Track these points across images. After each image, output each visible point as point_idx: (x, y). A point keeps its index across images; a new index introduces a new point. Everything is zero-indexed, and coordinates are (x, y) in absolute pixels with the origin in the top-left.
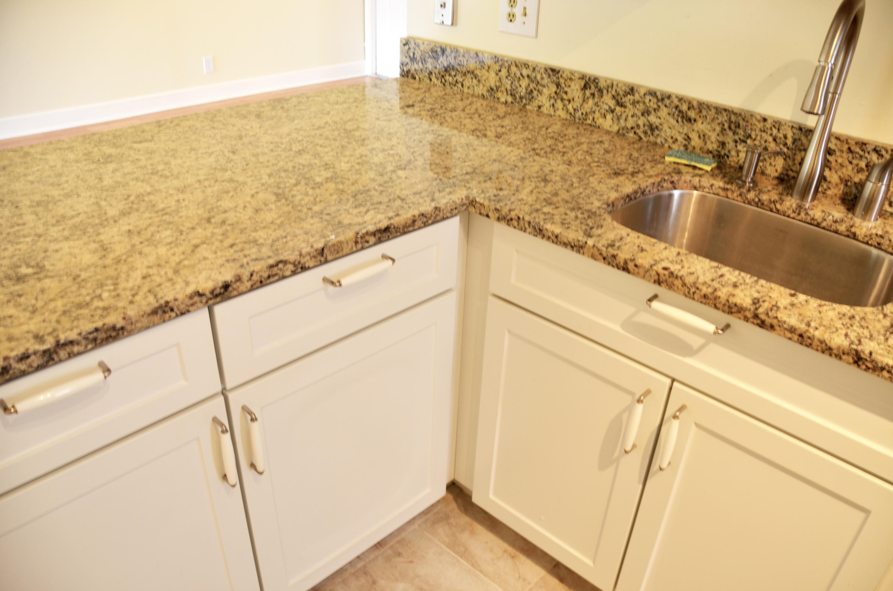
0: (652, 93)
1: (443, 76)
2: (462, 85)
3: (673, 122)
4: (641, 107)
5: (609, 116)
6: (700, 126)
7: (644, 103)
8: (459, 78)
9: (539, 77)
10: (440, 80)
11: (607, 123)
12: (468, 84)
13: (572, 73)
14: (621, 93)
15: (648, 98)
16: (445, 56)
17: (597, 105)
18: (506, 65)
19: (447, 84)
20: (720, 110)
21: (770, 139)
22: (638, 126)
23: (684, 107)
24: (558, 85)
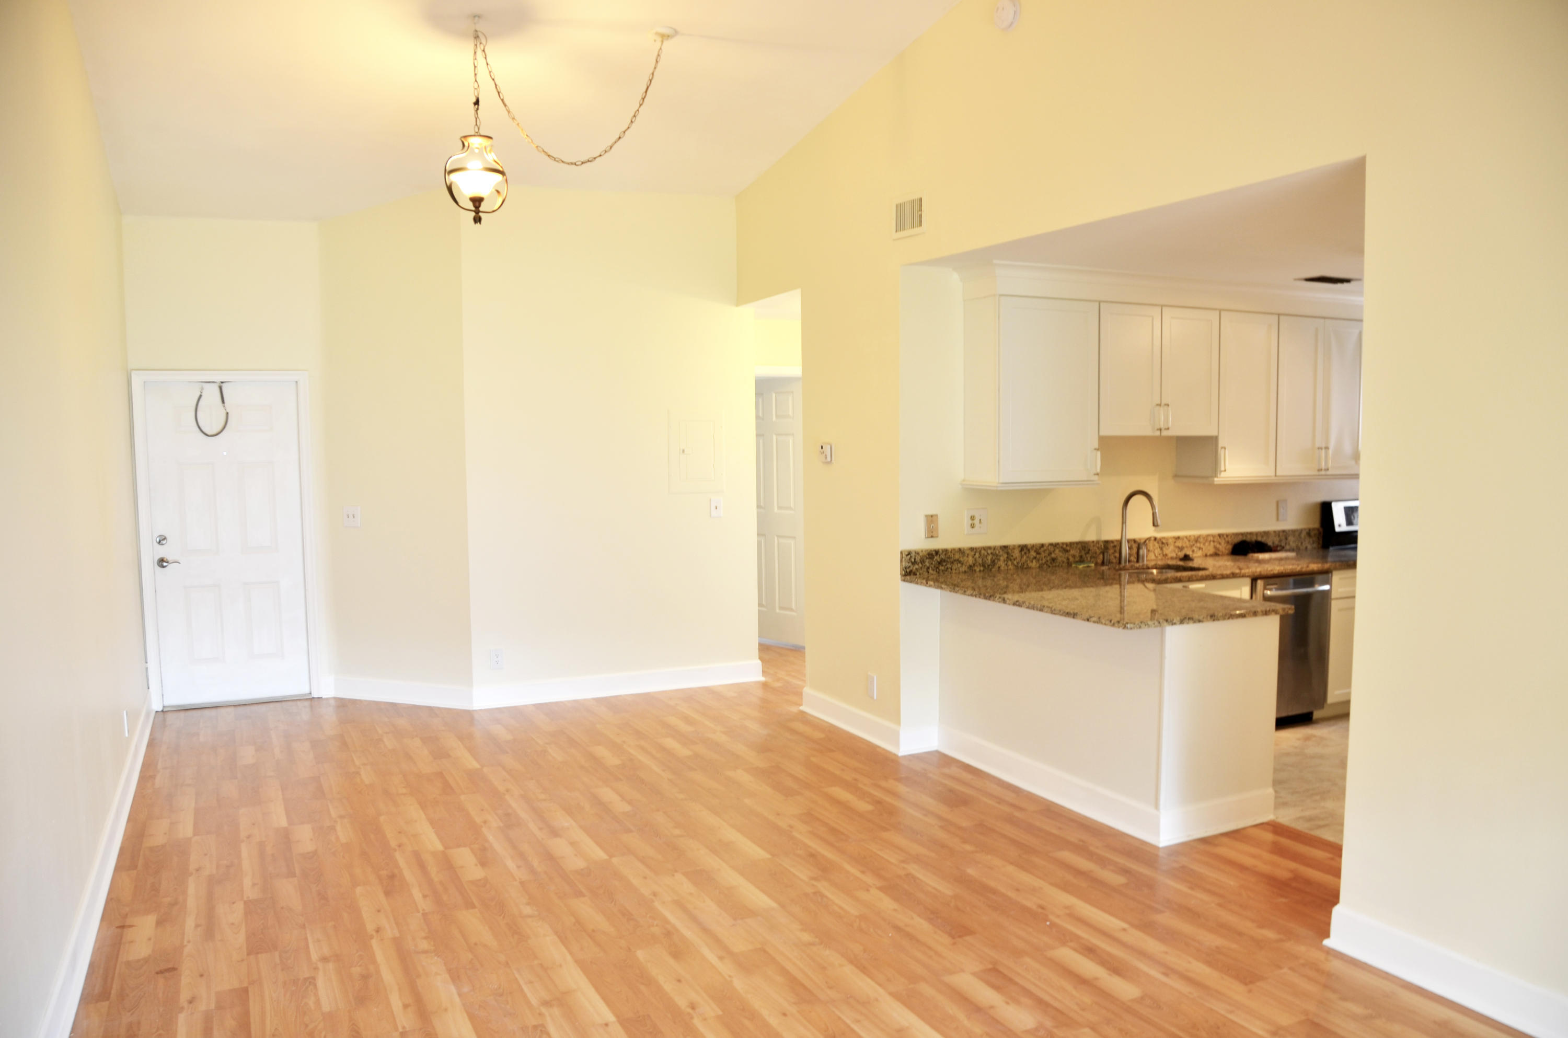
0: (1051, 544)
1: (937, 568)
2: (951, 569)
3: (1061, 554)
4: (1047, 552)
5: (1034, 561)
6: (1072, 552)
7: (1048, 549)
8: (949, 566)
9: (997, 552)
10: (935, 571)
11: (1034, 564)
12: (955, 568)
13: (1014, 546)
14: (1038, 548)
15: (1050, 547)
16: (938, 556)
17: (1028, 557)
18: (978, 550)
19: (941, 572)
20: (1077, 543)
21: (1097, 549)
22: (1047, 561)
23: (1065, 546)
24: (1008, 553)
